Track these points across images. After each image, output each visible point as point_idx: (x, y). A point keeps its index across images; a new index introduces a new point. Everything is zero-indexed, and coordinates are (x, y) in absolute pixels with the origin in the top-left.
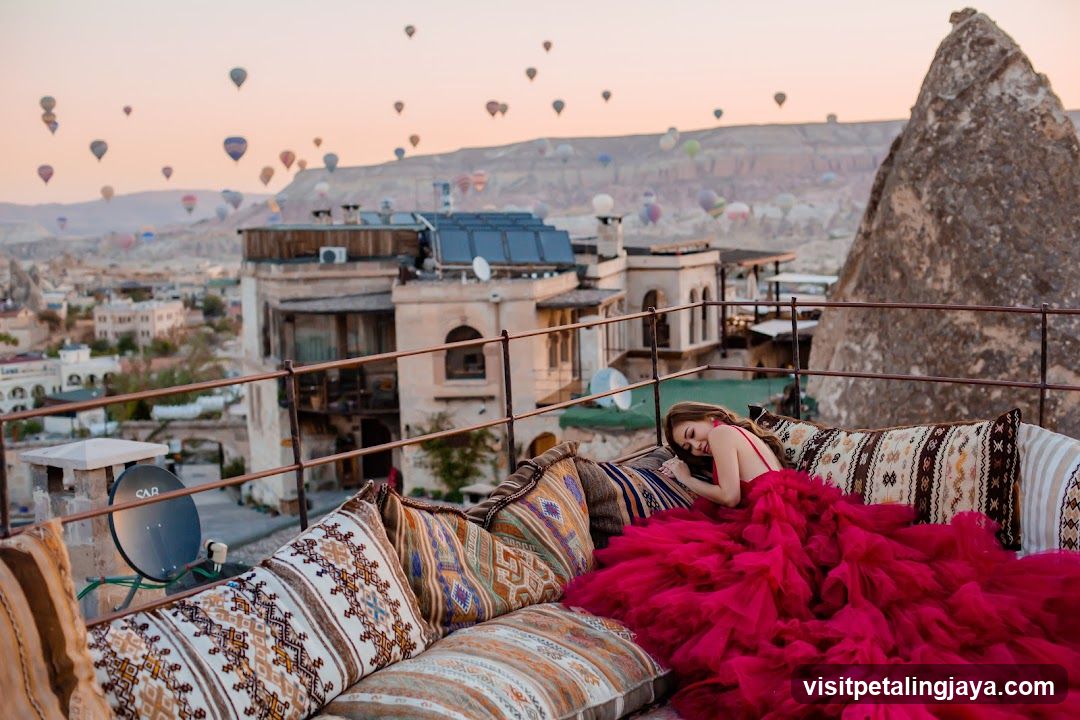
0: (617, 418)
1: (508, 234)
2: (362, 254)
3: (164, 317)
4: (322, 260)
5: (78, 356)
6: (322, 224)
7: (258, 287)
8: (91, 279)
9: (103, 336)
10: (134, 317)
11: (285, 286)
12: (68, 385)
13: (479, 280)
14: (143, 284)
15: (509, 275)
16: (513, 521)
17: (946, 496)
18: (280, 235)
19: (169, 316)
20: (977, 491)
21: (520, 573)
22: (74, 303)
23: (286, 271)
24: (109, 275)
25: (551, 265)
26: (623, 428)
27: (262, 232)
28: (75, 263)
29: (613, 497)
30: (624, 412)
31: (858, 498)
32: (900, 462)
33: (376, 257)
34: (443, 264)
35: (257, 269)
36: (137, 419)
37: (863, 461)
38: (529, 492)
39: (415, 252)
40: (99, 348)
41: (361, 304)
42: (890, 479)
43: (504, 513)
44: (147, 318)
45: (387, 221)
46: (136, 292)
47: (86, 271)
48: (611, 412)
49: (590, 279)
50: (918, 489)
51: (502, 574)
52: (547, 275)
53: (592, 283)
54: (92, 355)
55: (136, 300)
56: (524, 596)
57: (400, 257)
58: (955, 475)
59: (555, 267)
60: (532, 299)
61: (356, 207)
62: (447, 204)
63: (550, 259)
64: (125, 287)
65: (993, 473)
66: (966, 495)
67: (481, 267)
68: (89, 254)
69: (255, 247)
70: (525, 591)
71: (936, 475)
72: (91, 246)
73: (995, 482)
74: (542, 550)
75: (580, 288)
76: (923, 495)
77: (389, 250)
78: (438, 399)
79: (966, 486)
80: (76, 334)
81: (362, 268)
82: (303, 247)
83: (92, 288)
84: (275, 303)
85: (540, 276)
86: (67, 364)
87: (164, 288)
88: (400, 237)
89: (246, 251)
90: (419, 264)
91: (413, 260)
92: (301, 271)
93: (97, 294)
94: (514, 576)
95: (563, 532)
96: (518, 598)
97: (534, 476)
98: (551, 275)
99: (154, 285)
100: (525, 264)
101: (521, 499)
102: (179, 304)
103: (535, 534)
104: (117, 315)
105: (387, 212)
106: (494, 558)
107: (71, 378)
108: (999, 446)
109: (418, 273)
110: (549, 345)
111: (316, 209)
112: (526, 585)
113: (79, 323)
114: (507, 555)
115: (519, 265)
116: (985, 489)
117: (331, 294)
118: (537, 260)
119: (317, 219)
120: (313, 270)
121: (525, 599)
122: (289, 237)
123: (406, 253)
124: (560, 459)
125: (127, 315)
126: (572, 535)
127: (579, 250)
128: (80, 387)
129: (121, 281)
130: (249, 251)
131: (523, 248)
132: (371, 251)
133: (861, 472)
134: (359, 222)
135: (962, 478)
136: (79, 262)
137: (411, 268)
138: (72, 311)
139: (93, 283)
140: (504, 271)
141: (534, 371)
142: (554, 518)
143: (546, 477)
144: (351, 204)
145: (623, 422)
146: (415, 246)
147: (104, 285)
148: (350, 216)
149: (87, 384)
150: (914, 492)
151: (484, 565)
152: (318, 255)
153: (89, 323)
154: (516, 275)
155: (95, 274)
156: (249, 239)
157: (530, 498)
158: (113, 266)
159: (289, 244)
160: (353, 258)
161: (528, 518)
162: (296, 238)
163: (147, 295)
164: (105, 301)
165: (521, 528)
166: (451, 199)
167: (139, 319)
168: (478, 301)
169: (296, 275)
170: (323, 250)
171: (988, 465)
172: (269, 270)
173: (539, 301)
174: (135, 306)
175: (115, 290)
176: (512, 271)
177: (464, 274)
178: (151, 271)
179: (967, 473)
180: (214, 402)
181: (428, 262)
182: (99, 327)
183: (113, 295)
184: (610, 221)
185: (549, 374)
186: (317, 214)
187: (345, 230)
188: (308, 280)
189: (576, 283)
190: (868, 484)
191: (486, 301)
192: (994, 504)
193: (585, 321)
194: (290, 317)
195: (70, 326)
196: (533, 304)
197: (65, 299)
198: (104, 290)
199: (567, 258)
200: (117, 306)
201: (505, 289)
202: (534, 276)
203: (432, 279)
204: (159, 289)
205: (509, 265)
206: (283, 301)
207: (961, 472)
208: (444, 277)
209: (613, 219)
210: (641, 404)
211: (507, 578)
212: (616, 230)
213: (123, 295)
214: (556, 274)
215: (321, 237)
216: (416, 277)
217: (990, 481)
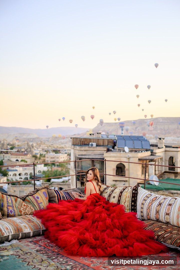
0: (155, 187)
1: (135, 141)
2: (100, 145)
3: (62, 158)
4: (90, 146)
5: (41, 166)
6: (92, 137)
7: (74, 151)
8: (46, 147)
9: (47, 162)
10: (55, 157)
11: (80, 152)
12: (38, 173)
13: (126, 152)
14: (58, 149)
15: (134, 151)
16: (29, 199)
17: (123, 201)
18: (80, 139)
19: (63, 158)
20: (129, 201)
21: (26, 209)
22: (41, 153)
23: (80, 148)
24: (51, 147)
25: (144, 149)
26: (156, 190)
27: (76, 138)
28: (43, 144)
29: (55, 197)
30: (157, 186)
31: (108, 201)
32: (116, 194)
33: (103, 146)
34: (118, 148)
35: (74, 147)
36: (48, 182)
37: (111, 193)
38: (34, 194)
39: (113, 145)
40: (46, 165)
41: (97, 157)
42: (114, 197)
43: (28, 197)
44: (58, 158)
45: (108, 137)
46: (56, 151)
47: (46, 145)
48: (153, 186)
49: (154, 153)
50: (118, 200)
51: (22, 208)
52: (143, 152)
53: (154, 154)
54: (44, 166)
55: (56, 153)
56: (26, 213)
57: (109, 146)
58: (125, 197)
59: (145, 150)
60: (137, 157)
61: (100, 133)
62: (122, 133)
63: (144, 148)
64: (54, 150)
65: (133, 197)
66: (127, 201)
67: (126, 149)
68: (47, 142)
69: (74, 142)
70: (26, 212)
71: (122, 197)
72: (47, 139)
73: (133, 199)
74: (34, 205)
75: (151, 155)
76: (119, 201)
77: (106, 144)
78: (114, 181)
79: (127, 199)
80: (41, 161)
81: (98, 148)
82: (86, 143)
83: (46, 150)
84: (77, 156)
85: (142, 152)
86: (38, 168)
87: (63, 151)
88: (109, 141)
89: (72, 143)
90: (113, 148)
91: (112, 147)
92: (84, 148)
93: (47, 151)
94: (24, 209)
95: (39, 202)
96: (24, 213)
97: (36, 191)
98: (144, 152)
99: (61, 150)
100: (138, 149)
101: (32, 195)
102: (66, 155)
103: (33, 202)
104: (51, 157)
105: (108, 135)
106: (22, 205)
107: (39, 171)
108: (134, 192)
109: (112, 150)
110: (142, 169)
111: (90, 133)
112: (26, 211)
113: (42, 158)
114: (24, 205)
115: (136, 149)
116: (131, 200)
117: (90, 154)
118: (141, 148)
119: (91, 136)
120: (86, 148)
121: (26, 214)
122: (83, 140)
123: (110, 145)
124: (43, 188)
125: (53, 157)
126: (41, 203)
127: (152, 145)
128: (41, 174)
129: (53, 148)
130: (73, 143)
131: (138, 145)
132: (102, 144)
133: (110, 196)
134: (101, 137)
135: (126, 198)
136: (44, 143)
137: (110, 149)
138: (41, 155)
139: (47, 149)
140: (133, 150)
141: (137, 175)
142: (37, 199)
143: (39, 192)
144: (99, 132)
145: (156, 189)
146: (112, 143)
147: (49, 149)
148: (98, 135)
149: (43, 173)
150: (117, 200)
151: (19, 206)
152: (89, 144)
153: (44, 158)
154: (136, 151)
155: (47, 147)
156: (73, 140)
157: (34, 195)
158: (52, 145)
159: (83, 141)
160: (97, 146)
161: (32, 199)
162: (84, 140)
163: (59, 152)
164: (48, 153)
165: (30, 201)
166: (123, 132)
167: (56, 158)
168: (124, 157)
169: (82, 149)
170: (90, 143)
171: (131, 195)
172: (76, 148)
173: (139, 158)
174: (55, 155)
175: (51, 151)
176: (135, 150)
177: (122, 150)
178: (61, 146)
179: (127, 197)
180: (66, 179)
181: (116, 147)
182: (47, 159)
183: (51, 152)
184: (161, 139)
185: (142, 176)
186: (91, 135)
187: (96, 139)
188: (85, 150)
189: (150, 154)
190: (110, 198)
191: (126, 157)
192: (133, 204)
193: (150, 163)
194: (80, 159)
195: (40, 159)
196: (138, 158)
197: (39, 152)
198: (49, 150)
199: (148, 148)
200: (51, 154)
201: (131, 155)
202: (140, 152)
203: (115, 151)
204: (62, 151)
205: (134, 149)
206: (79, 155)
207: (126, 196)
208: (118, 151)
209: (162, 138)
210: (161, 184)
211: (23, 209)
212: (163, 141)
213: (53, 152)
214: (145, 151)
215: (90, 140)
216: (112, 151)
217: (132, 199)
